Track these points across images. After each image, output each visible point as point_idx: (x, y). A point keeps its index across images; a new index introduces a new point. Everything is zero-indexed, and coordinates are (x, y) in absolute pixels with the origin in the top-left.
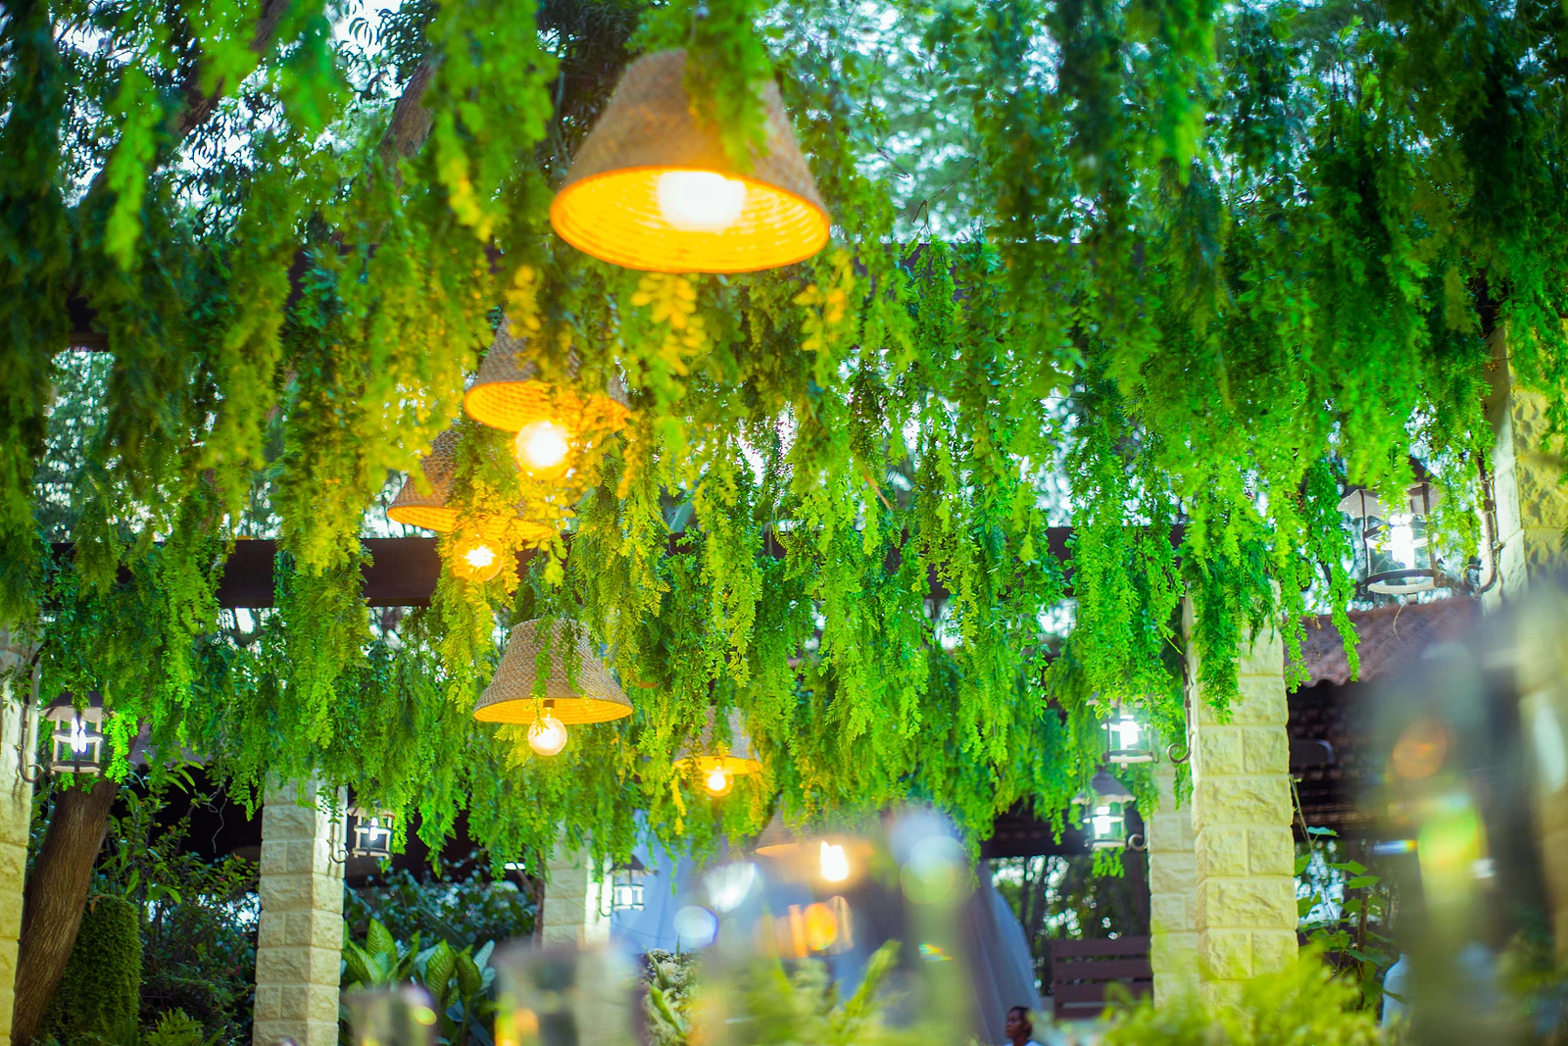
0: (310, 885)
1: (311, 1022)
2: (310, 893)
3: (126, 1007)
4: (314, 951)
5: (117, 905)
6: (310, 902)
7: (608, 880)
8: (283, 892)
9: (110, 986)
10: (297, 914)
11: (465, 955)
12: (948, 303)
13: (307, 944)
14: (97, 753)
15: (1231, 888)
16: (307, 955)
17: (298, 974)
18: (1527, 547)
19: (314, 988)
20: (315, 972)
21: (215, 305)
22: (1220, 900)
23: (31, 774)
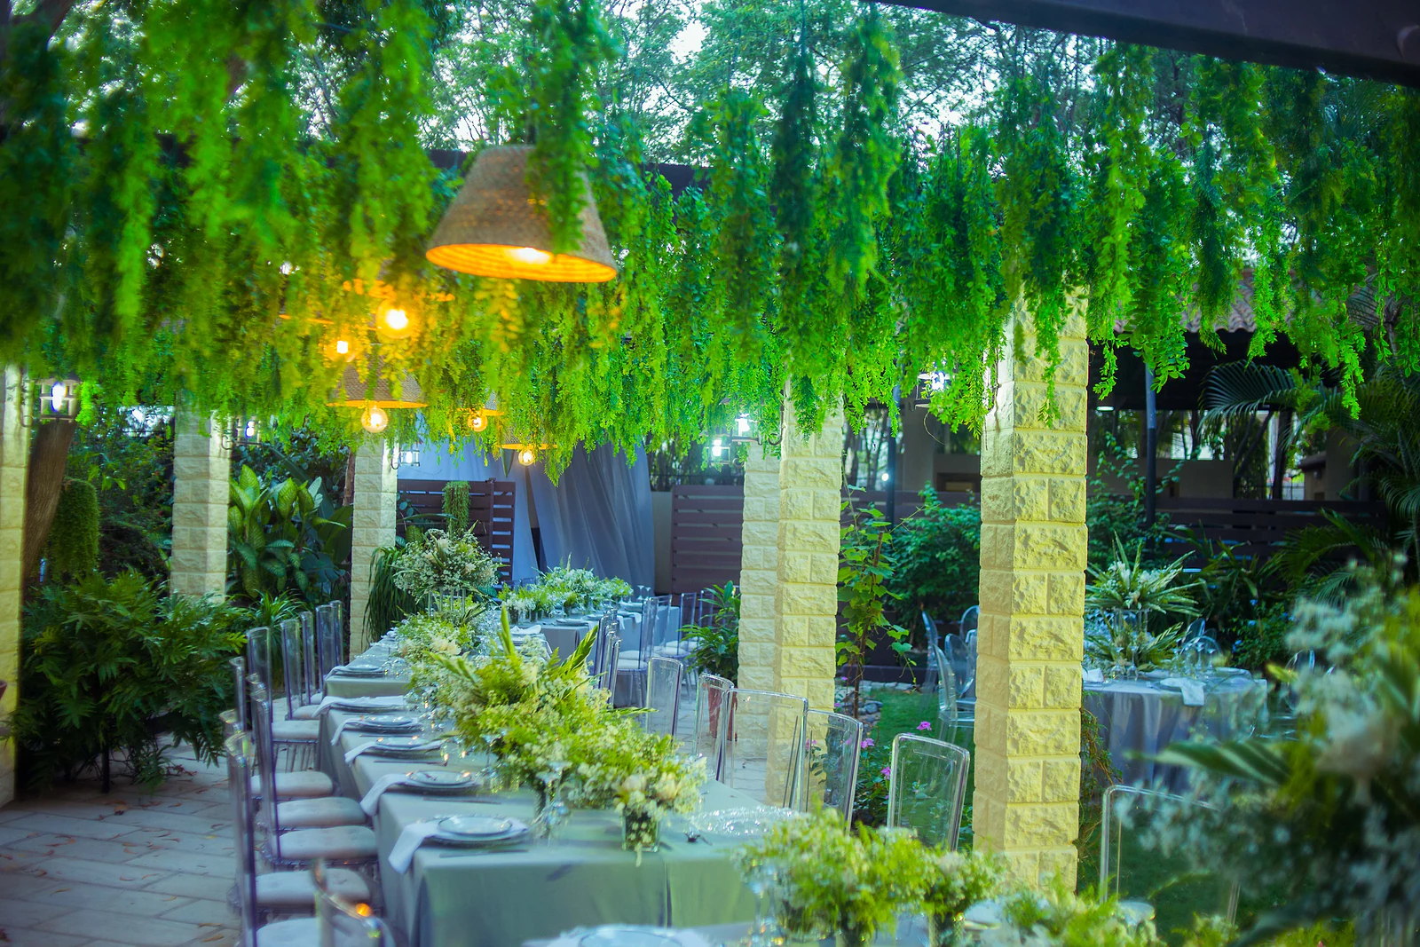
0: (208, 465)
1: (210, 551)
2: (207, 469)
3: (90, 551)
4: (211, 506)
5: (83, 487)
6: (207, 475)
7: (397, 446)
8: (190, 468)
9: (80, 538)
10: (199, 482)
11: (303, 487)
12: (668, 225)
13: (206, 502)
14: (71, 408)
15: (801, 526)
16: (206, 509)
17: (201, 521)
18: (1015, 393)
19: (211, 530)
20: (212, 520)
21: (170, 215)
22: (794, 534)
23: (26, 421)
